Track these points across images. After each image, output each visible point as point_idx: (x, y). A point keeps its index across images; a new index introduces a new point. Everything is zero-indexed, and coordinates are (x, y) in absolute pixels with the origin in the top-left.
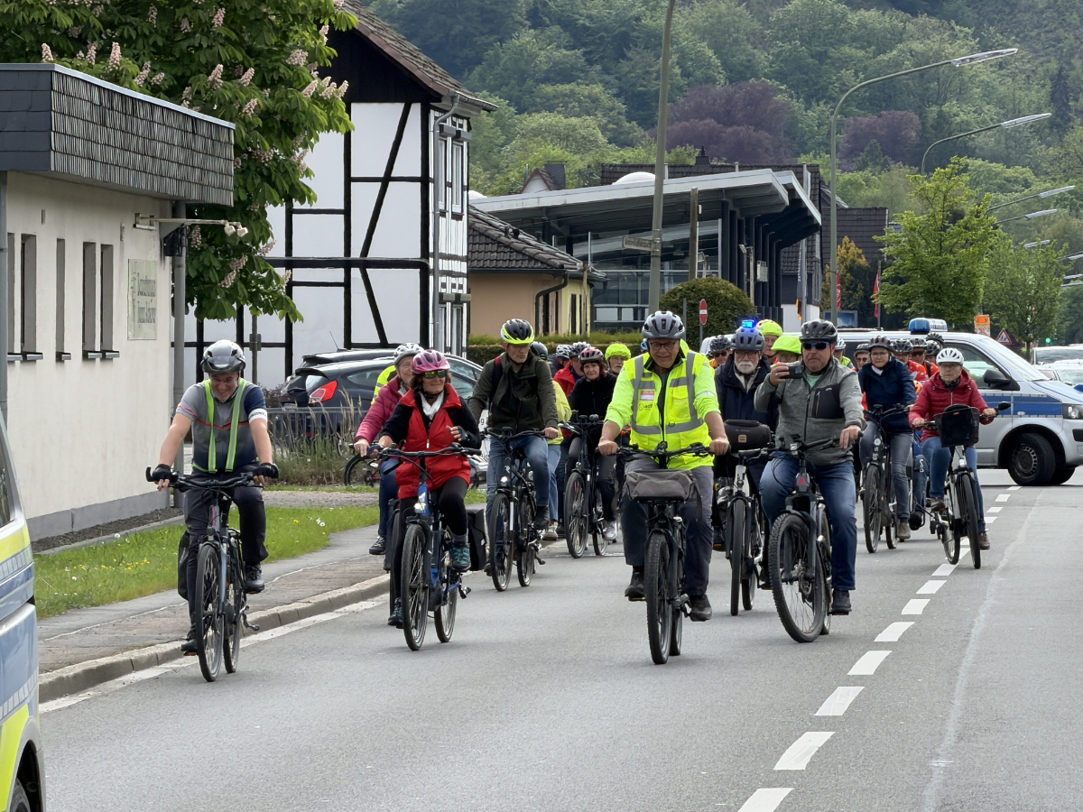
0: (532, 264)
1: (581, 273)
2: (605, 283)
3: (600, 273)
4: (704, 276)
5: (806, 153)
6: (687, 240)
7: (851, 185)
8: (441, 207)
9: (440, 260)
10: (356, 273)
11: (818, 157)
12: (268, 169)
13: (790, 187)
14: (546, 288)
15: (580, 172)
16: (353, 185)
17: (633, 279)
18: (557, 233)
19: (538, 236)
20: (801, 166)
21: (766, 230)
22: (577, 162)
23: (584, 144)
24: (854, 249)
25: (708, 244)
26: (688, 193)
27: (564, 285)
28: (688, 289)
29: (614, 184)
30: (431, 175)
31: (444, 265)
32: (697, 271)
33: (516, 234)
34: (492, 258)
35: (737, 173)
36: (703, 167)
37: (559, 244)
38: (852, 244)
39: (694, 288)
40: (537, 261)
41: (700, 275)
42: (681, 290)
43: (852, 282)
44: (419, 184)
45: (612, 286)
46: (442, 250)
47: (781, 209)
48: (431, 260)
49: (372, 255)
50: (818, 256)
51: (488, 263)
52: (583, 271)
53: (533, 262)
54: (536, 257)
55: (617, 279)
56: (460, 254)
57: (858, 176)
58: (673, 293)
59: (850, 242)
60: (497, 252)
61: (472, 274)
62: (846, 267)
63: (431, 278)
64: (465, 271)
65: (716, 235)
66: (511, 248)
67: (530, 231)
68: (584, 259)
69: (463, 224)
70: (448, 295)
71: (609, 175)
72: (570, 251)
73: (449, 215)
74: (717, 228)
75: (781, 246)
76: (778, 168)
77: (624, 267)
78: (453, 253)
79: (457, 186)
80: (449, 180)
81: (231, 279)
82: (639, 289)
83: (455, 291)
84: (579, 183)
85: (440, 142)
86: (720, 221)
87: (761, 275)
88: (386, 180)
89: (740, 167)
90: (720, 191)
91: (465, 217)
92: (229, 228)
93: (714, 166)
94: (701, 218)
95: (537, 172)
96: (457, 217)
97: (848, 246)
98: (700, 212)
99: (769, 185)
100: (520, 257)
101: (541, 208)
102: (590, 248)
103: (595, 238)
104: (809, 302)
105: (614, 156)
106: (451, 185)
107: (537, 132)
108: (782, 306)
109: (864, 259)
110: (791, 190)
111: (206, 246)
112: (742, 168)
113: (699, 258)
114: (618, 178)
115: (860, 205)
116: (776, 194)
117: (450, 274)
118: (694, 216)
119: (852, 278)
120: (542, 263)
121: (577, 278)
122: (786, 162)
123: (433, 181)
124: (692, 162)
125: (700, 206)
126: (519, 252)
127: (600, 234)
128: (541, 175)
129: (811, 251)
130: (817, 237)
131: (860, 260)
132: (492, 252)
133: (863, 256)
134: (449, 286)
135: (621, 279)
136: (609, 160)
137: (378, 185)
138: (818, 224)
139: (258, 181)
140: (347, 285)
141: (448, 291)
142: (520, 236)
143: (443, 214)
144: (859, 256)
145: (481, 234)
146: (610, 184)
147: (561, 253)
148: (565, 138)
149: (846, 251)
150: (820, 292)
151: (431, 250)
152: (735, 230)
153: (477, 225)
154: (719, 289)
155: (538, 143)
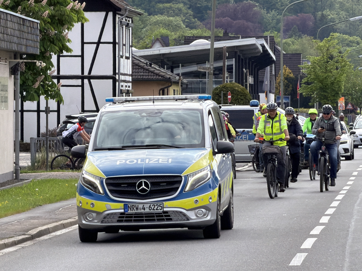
0: (157, 77)
1: (178, 81)
2: (187, 85)
3: (185, 81)
4: (228, 82)
5: (267, 31)
6: (222, 67)
7: (286, 44)
8: (121, 54)
9: (121, 76)
10: (86, 81)
11: (272, 32)
12: (53, 38)
13: (263, 45)
14: (163, 87)
15: (175, 39)
16: (85, 45)
17: (198, 83)
18: (167, 65)
19: (159, 66)
20: (267, 37)
21: (253, 63)
22: (173, 35)
23: (176, 28)
24: (288, 70)
25: (230, 68)
26: (222, 48)
27: (170, 86)
28: (223, 87)
29: (190, 44)
30: (117, 41)
31: (122, 78)
32: (226, 80)
33: (151, 65)
34: (142, 75)
35: (240, 40)
36: (226, 37)
37: (167, 69)
38: (287, 68)
39: (225, 86)
40: (159, 76)
41: (227, 82)
42: (219, 88)
43: (287, 84)
44: (112, 45)
45: (189, 86)
46: (122, 71)
47: (259, 54)
48: (117, 76)
49: (93, 74)
50: (273, 73)
51: (139, 77)
52: (179, 80)
53: (158, 76)
54: (159, 74)
55: (191, 83)
56: (129, 73)
57: (289, 40)
58: (216, 89)
59: (286, 68)
60: (143, 72)
61: (134, 82)
62: (285, 78)
63: (117, 83)
64: (131, 80)
65: (232, 65)
66: (149, 71)
67: (156, 63)
68: (178, 75)
69: (130, 61)
70: (124, 90)
71: (188, 41)
72: (172, 72)
73: (124, 57)
74: (233, 62)
75: (258, 70)
76: (258, 38)
77: (194, 78)
78: (126, 73)
79: (127, 46)
80: (124, 43)
81: (37, 85)
82: (201, 87)
83: (126, 88)
84: (175, 44)
85: (120, 27)
86: (234, 59)
87: (251, 81)
88: (99, 43)
89: (241, 37)
90: (234, 47)
91: (131, 58)
92: (38, 63)
93: (231, 37)
94: (228, 58)
95: (158, 39)
96: (127, 58)
97: (286, 69)
98: (227, 56)
99: (254, 45)
100: (152, 74)
101: (160, 54)
102: (181, 70)
103: (182, 66)
104: (270, 92)
105: (189, 33)
106: (125, 45)
107: (157, 23)
108: (259, 94)
109: (292, 75)
110: (263, 46)
111: (27, 71)
112: (242, 38)
113: (226, 75)
114: (192, 42)
115: (290, 52)
116: (257, 48)
117: (125, 81)
118: (224, 57)
119: (287, 82)
120: (162, 77)
121: (176, 83)
122: (260, 35)
123: (118, 44)
124: (222, 35)
125: (227, 53)
126: (152, 72)
127: (185, 65)
128: (159, 40)
129: (271, 71)
130: (273, 65)
131: (290, 75)
132: (141, 72)
133: (292, 73)
134: (124, 86)
135: (193, 83)
136: (186, 35)
137: (95, 45)
138: (274, 60)
139: (48, 43)
140: (82, 86)
141: (124, 88)
142: (152, 66)
143: (122, 57)
144: (290, 73)
145: (136, 65)
146: (189, 44)
147: (169, 73)
148: (168, 25)
149: (285, 71)
150: (275, 88)
151: (117, 72)
152: (241, 63)
153: (135, 61)
154: (235, 87)
155: (157, 27)
